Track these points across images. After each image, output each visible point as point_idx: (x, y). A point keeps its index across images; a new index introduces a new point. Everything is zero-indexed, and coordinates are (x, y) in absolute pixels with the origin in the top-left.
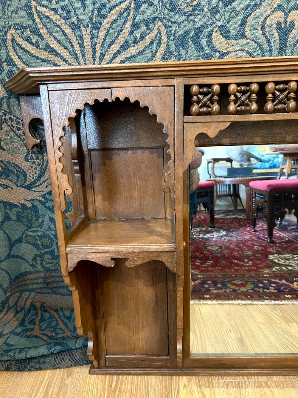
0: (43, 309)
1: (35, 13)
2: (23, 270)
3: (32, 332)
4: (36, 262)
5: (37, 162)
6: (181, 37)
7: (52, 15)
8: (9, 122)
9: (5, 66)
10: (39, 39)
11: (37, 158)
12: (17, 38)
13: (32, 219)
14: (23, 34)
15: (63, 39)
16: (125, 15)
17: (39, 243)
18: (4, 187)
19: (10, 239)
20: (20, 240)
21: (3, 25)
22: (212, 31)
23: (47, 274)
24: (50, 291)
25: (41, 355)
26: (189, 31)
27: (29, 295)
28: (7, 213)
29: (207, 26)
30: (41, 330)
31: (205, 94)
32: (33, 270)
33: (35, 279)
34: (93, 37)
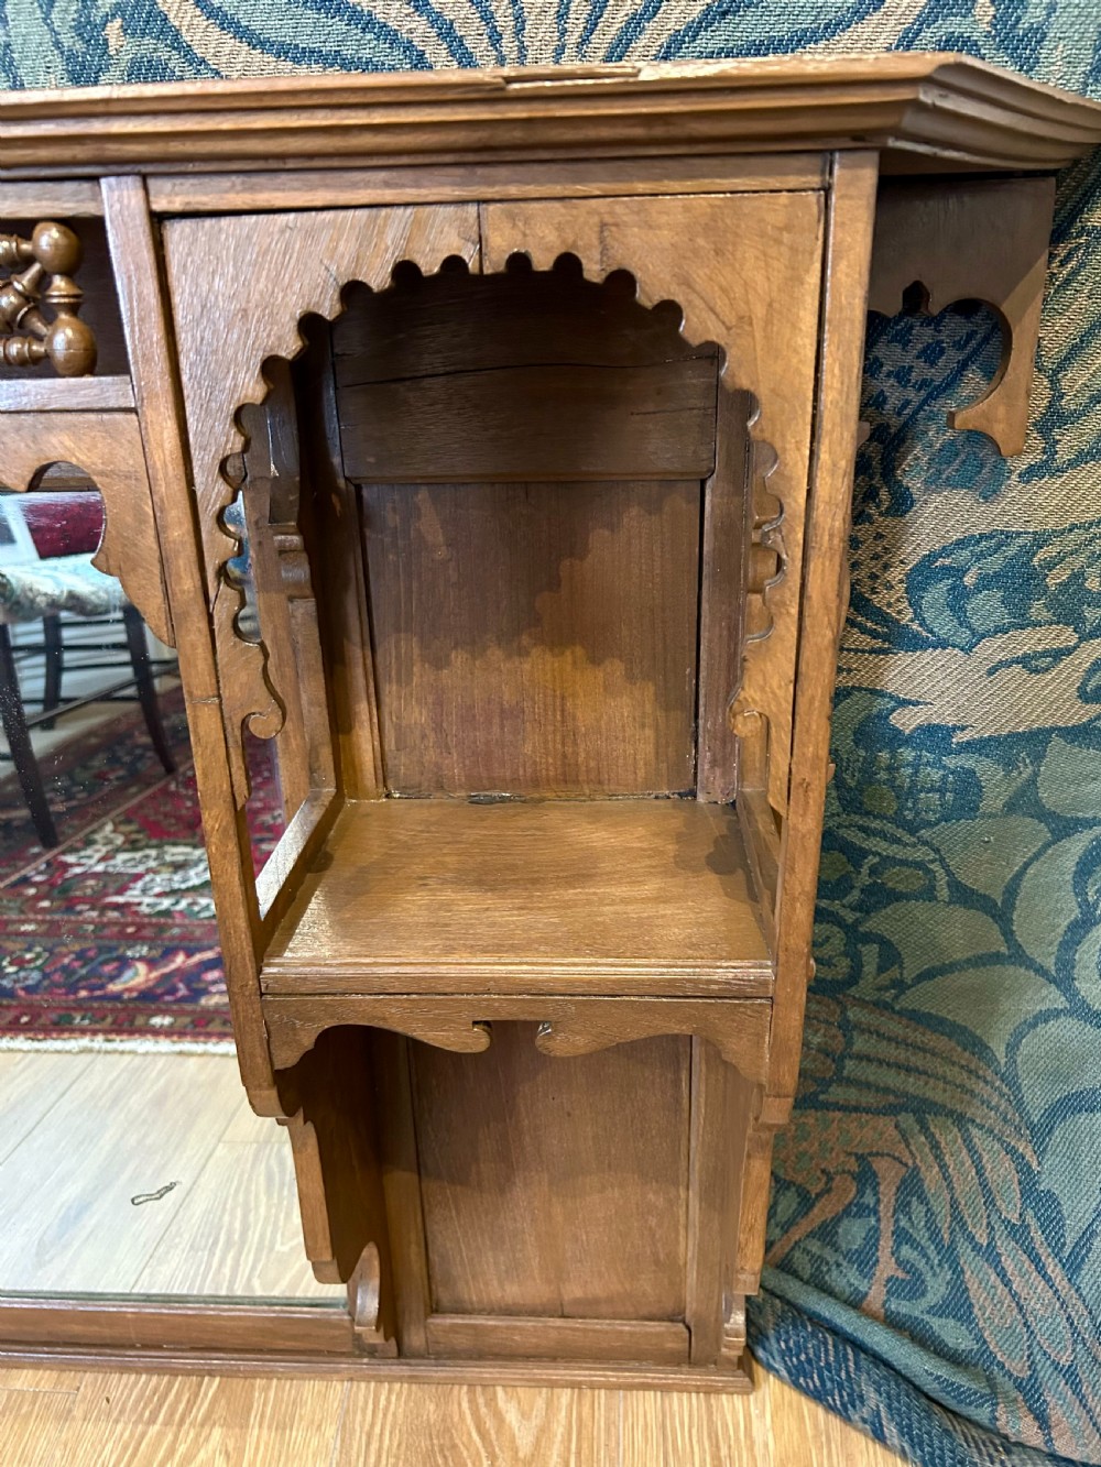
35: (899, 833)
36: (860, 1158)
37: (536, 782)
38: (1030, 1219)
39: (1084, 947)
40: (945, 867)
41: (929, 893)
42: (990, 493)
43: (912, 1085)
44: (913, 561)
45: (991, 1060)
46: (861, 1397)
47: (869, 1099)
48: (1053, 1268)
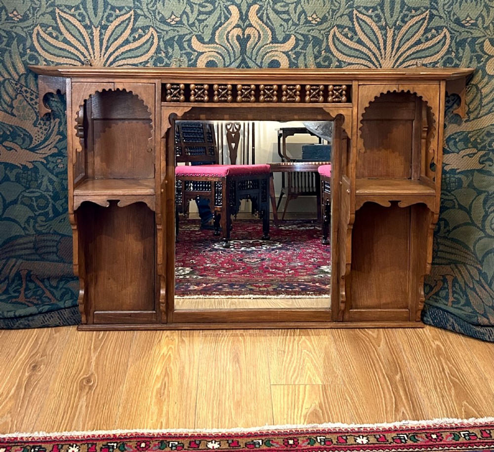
0: (28, 278)
1: (58, 17)
2: (13, 234)
3: (17, 300)
4: (28, 225)
5: (45, 127)
6: (168, 40)
7: (71, 19)
8: (24, 94)
9: (28, 51)
10: (59, 35)
11: (45, 124)
12: (41, 33)
13: (32, 180)
14: (46, 30)
15: (77, 35)
16: (127, 22)
17: (35, 204)
18: (9, 149)
19: (4, 200)
20: (15, 202)
21: (32, 23)
22: (191, 38)
23: (38, 238)
24: (38, 258)
25: (29, 313)
26: (175, 37)
27: (16, 262)
28: (6, 174)
29: (187, 34)
30: (27, 298)
31: (175, 89)
32: (24, 234)
33: (25, 244)
34: (101, 34)
35: (447, 193)
36: (443, 276)
37: (381, 176)
38: (481, 278)
39: (486, 222)
40: (457, 200)
41: (454, 207)
42: (460, 125)
43: (453, 257)
44: (447, 136)
45: (470, 250)
46: (449, 320)
47: (444, 261)
48: (487, 287)
